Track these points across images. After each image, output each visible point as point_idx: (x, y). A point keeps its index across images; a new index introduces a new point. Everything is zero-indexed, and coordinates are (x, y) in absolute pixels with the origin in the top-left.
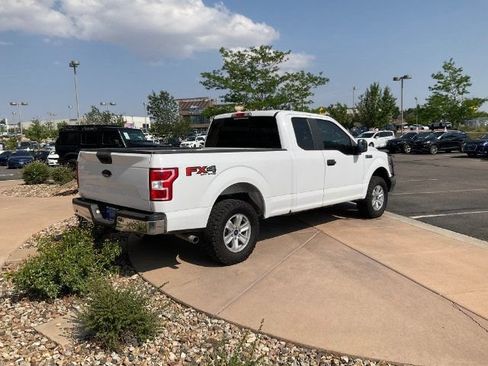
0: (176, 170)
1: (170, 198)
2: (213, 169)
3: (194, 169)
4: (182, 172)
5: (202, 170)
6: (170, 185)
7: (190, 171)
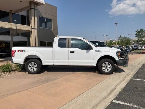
0: (15, 51)
1: (14, 56)
2: (25, 51)
3: (20, 51)
4: (17, 51)
5: (22, 51)
6: (14, 54)
7: (18, 51)
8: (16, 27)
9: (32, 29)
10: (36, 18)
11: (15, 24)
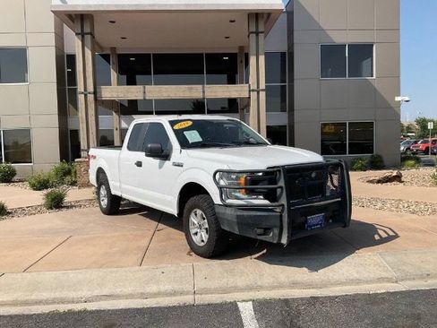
8: (204, 92)
9: (250, 91)
10: (262, 59)
11: (201, 86)
